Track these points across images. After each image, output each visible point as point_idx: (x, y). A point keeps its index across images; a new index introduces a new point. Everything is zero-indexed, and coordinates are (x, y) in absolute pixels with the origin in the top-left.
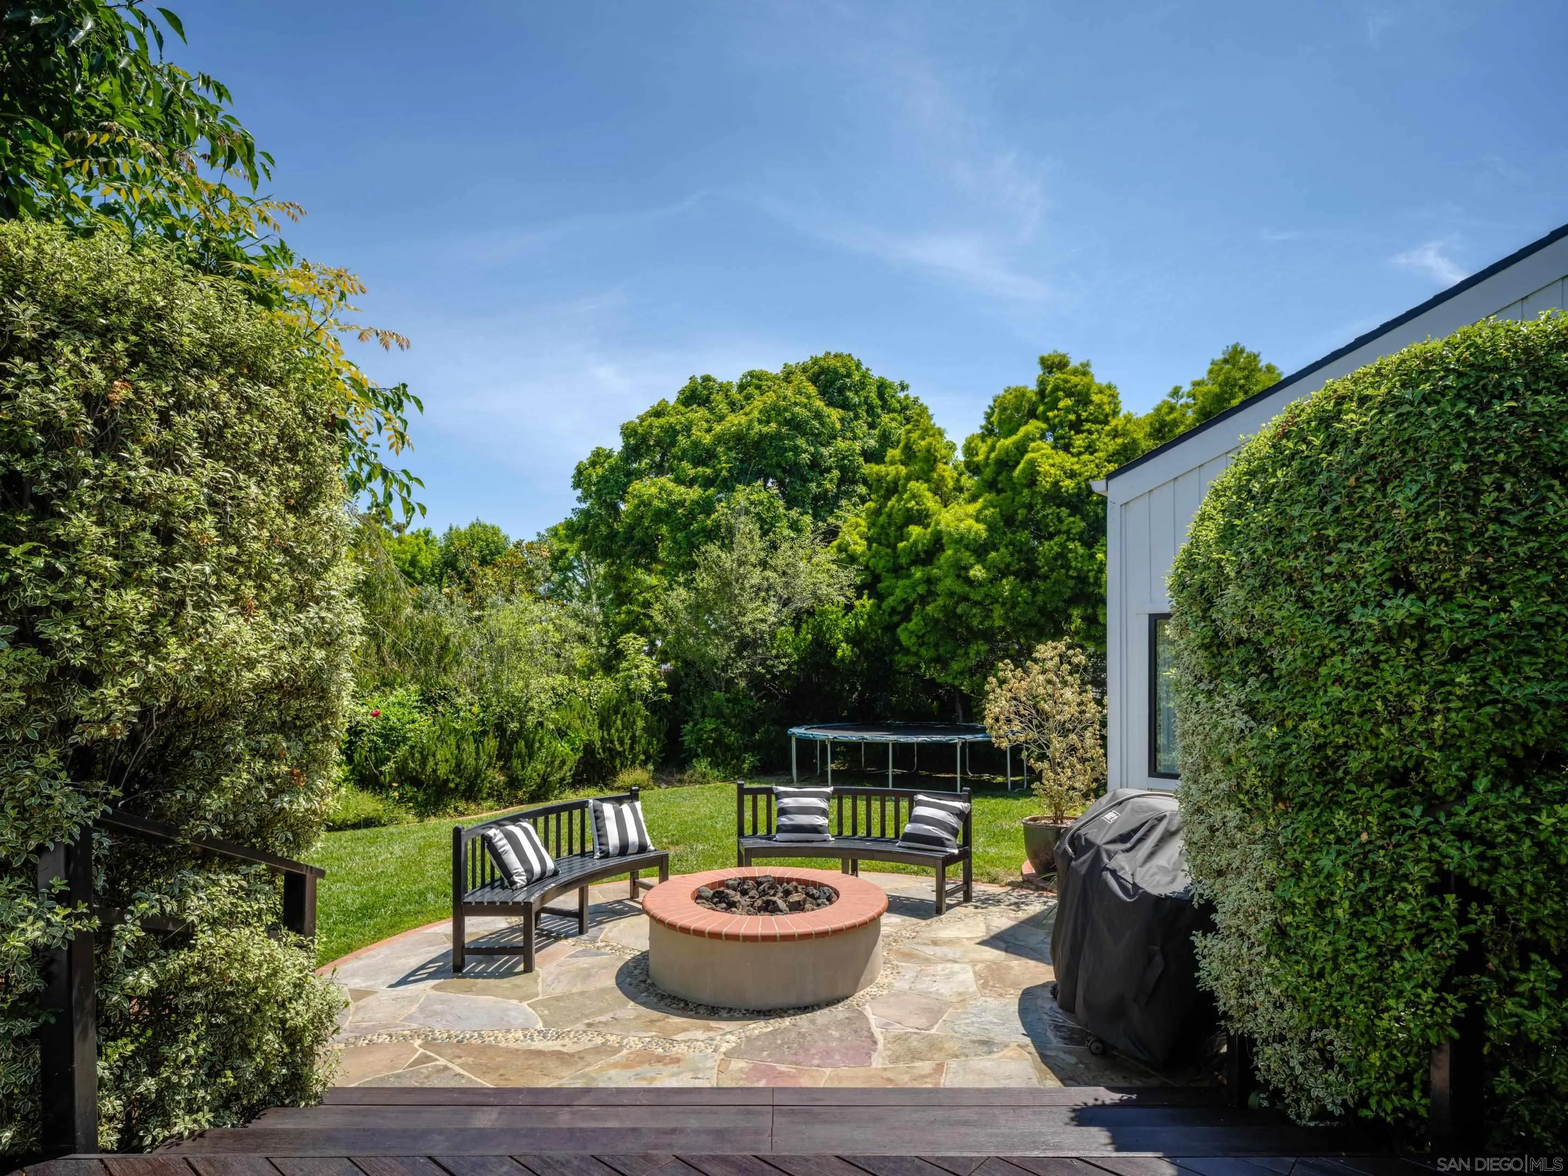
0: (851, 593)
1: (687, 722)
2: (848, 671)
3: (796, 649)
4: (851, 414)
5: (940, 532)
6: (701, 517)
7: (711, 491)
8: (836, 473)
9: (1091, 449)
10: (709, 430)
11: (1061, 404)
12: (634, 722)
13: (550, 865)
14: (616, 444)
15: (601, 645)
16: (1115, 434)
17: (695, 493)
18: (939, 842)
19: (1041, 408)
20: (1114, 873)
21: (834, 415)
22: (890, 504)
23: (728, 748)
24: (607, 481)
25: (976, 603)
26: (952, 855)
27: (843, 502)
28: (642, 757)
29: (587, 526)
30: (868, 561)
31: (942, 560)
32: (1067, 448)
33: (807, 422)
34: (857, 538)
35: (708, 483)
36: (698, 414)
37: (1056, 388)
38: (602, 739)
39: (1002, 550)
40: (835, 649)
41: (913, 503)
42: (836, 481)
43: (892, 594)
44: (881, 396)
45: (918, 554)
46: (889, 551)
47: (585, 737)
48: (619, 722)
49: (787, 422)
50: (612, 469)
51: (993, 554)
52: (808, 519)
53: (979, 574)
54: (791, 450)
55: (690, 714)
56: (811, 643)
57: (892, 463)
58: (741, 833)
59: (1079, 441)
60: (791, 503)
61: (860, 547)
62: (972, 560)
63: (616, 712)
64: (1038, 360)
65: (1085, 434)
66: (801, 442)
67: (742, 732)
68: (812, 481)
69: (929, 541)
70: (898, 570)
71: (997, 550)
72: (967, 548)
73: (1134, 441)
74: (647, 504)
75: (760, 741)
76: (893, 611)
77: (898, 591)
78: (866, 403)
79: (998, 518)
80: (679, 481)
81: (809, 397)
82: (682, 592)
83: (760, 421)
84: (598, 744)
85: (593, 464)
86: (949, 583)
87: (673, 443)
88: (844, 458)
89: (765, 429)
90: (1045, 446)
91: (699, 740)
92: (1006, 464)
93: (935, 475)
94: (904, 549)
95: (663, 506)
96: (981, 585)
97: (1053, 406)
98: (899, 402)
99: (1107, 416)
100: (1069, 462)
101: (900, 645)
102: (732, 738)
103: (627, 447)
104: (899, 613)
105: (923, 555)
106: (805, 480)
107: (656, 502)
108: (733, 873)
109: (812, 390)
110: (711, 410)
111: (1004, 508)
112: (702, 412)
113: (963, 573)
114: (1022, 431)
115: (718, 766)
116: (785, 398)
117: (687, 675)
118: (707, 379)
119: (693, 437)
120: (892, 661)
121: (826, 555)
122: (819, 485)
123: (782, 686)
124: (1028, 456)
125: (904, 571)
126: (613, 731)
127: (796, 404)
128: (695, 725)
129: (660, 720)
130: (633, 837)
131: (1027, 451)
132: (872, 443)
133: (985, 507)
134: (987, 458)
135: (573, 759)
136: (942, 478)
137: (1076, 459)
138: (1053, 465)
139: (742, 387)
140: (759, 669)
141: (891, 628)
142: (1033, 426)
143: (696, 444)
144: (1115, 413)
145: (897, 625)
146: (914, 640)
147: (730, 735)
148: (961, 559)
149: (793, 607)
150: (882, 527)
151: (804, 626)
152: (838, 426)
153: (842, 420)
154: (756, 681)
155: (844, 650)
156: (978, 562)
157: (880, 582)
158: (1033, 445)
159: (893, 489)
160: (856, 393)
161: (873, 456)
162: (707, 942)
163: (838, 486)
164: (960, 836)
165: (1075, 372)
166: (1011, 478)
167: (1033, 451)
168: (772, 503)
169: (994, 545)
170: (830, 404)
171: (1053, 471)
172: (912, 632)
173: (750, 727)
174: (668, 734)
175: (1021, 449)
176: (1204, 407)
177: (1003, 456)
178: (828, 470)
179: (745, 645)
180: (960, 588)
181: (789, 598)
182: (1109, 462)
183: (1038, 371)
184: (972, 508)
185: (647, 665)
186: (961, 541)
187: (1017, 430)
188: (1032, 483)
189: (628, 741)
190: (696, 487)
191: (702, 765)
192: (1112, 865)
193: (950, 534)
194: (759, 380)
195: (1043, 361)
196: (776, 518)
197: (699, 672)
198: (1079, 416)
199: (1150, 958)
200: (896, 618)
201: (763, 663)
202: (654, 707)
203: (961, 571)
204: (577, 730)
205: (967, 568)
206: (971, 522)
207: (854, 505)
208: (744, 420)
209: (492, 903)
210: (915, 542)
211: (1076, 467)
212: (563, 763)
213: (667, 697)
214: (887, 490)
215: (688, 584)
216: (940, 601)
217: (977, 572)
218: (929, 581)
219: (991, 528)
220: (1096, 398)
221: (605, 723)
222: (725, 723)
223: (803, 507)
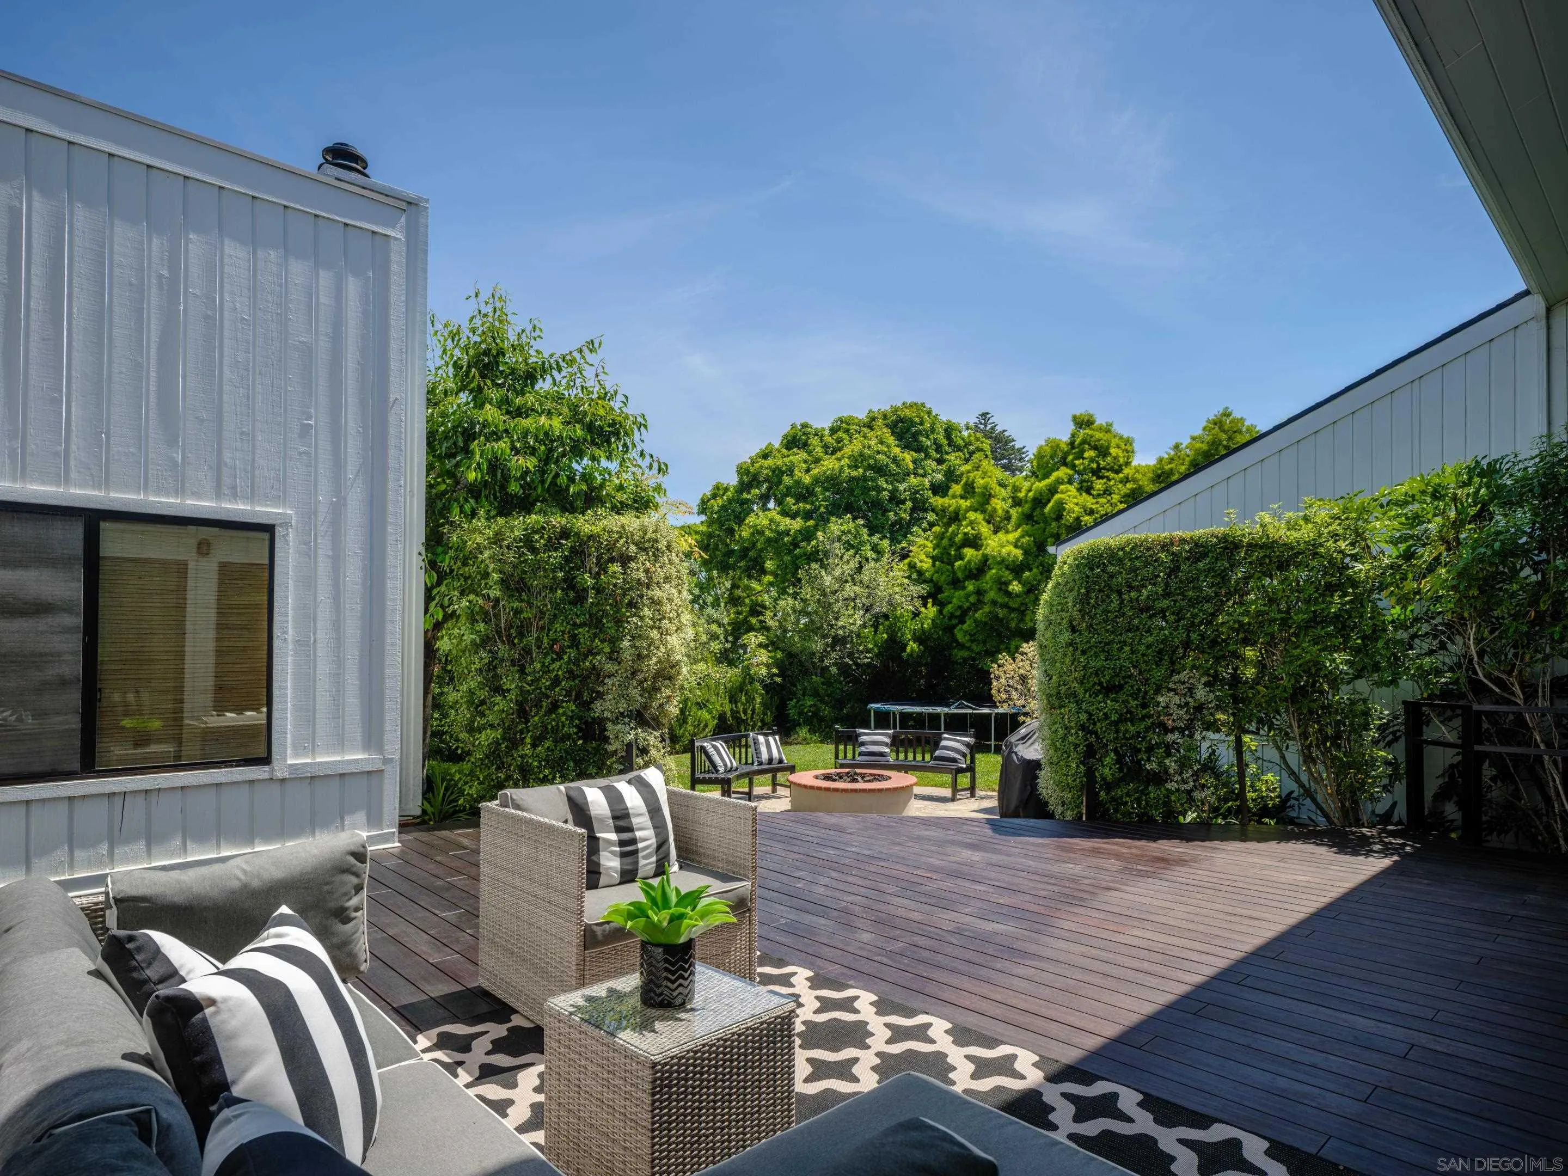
0: (918, 603)
1: (791, 700)
2: (915, 661)
3: (876, 645)
4: (923, 455)
5: (987, 555)
6: (803, 544)
7: (811, 523)
8: (909, 504)
9: (1107, 492)
10: (808, 471)
11: (1086, 455)
12: (754, 698)
13: (735, 764)
14: (732, 480)
15: (727, 641)
16: (1126, 480)
17: (796, 525)
18: (954, 760)
19: (1070, 458)
20: (1016, 753)
21: (908, 458)
22: (950, 530)
23: (822, 719)
24: (726, 510)
25: (1013, 610)
26: (962, 768)
27: (915, 529)
28: (760, 724)
29: (708, 545)
30: (933, 575)
31: (988, 577)
32: (1088, 490)
33: (887, 465)
34: (923, 557)
35: (808, 516)
36: (799, 456)
37: (1084, 442)
38: (732, 710)
39: (1035, 570)
40: (906, 645)
41: (969, 528)
42: (909, 511)
43: (951, 603)
44: (948, 436)
45: (970, 571)
46: (949, 567)
47: (719, 708)
48: (743, 698)
49: (870, 467)
50: (730, 501)
51: (1027, 574)
52: (886, 543)
53: (1016, 588)
54: (874, 490)
55: (794, 694)
56: (886, 641)
57: (954, 497)
58: (837, 757)
59: (1099, 485)
60: (872, 530)
61: (925, 564)
62: (1010, 577)
63: (741, 690)
64: (1070, 418)
65: (1105, 480)
66: (882, 482)
67: (833, 707)
68: (890, 511)
69: (980, 561)
70: (956, 583)
71: (1030, 570)
72: (1007, 568)
73: (1140, 487)
74: (761, 533)
75: (847, 714)
76: (952, 616)
77: (955, 600)
78: (935, 443)
79: (1032, 544)
80: (784, 513)
81: (888, 447)
82: (790, 601)
83: (849, 467)
84: (729, 714)
85: (714, 496)
86: (992, 595)
87: (780, 482)
88: (917, 492)
89: (854, 473)
90: (1072, 490)
91: (801, 713)
92: (1040, 501)
93: (989, 508)
94: (960, 567)
95: (772, 535)
96: (1017, 596)
97: (1080, 456)
98: (963, 439)
99: (1120, 466)
100: (1089, 501)
101: (957, 641)
102: (826, 711)
103: (741, 482)
104: (956, 617)
105: (975, 572)
106: (886, 511)
107: (767, 533)
108: (833, 771)
109: (891, 440)
110: (809, 453)
111: (1037, 536)
112: (803, 455)
113: (1003, 587)
114: (1055, 475)
115: (815, 732)
116: (869, 447)
117: (791, 664)
118: (805, 426)
119: (796, 478)
120: (950, 655)
121: (900, 570)
122: (896, 514)
123: (864, 673)
124: (1057, 496)
125: (961, 584)
126: (739, 704)
127: (878, 452)
128: (797, 702)
129: (771, 698)
130: (775, 754)
131: (1057, 492)
132: (940, 476)
133: (1023, 536)
134: (1026, 495)
135: (713, 724)
136: (995, 510)
137: (1094, 501)
138: (1077, 504)
139: (834, 431)
140: (847, 660)
141: (950, 629)
142: (1063, 472)
143: (798, 483)
144: (1127, 464)
145: (954, 627)
146: (967, 638)
147: (825, 710)
148: (1002, 577)
149: (873, 612)
150: (945, 548)
151: (881, 627)
152: (911, 466)
153: (914, 462)
154: (844, 669)
155: (912, 646)
156: (1015, 579)
157: (942, 592)
158: (1062, 487)
159: (956, 518)
160: (928, 437)
161: (939, 489)
162: (823, 792)
163: (911, 515)
164: (968, 757)
165: (1100, 429)
166: (1043, 514)
167: (1062, 492)
168: (858, 532)
169: (1029, 565)
170: (906, 447)
171: (1077, 509)
172: (966, 632)
173: (839, 704)
174: (777, 708)
175: (1053, 490)
176: (1194, 460)
177: (1038, 495)
178: (903, 502)
179: (837, 641)
180: (1001, 599)
181: (871, 605)
182: (1121, 502)
183: (1071, 427)
184: (1012, 537)
185: (763, 656)
186: (1002, 562)
187: (1050, 474)
188: (1059, 517)
189: (749, 712)
190: (798, 519)
191: (803, 732)
192: (1016, 750)
193: (994, 557)
194: (848, 424)
195: (1075, 419)
196: (862, 543)
197: (800, 661)
198: (1099, 464)
199: (1026, 786)
200: (954, 622)
201: (850, 655)
202: (769, 688)
203: (1002, 585)
204: (714, 703)
205: (1007, 584)
206: (1011, 548)
207: (925, 530)
208: (837, 465)
209: (710, 778)
210: (969, 562)
211: (1094, 507)
212: (706, 726)
213: (778, 680)
214: (950, 518)
215: (795, 596)
216: (987, 609)
217: (1015, 587)
218: (979, 592)
219: (1026, 553)
220: (1113, 451)
221: (733, 699)
222: (820, 701)
223: (881, 532)
